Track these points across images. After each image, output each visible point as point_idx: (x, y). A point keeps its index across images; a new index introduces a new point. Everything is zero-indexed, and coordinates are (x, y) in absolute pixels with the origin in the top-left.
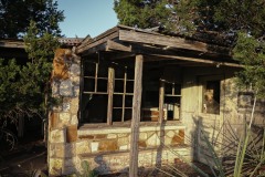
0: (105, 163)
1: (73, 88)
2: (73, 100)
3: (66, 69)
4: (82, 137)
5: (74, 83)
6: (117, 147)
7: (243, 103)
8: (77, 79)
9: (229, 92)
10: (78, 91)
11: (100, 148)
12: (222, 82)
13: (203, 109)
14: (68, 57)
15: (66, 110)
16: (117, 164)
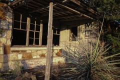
0: (26, 64)
1: (8, 25)
2: (8, 31)
3: (4, 14)
4: (13, 51)
5: (9, 22)
6: (32, 57)
7: (87, 35)
8: (11, 21)
9: (81, 31)
10: (11, 27)
11: (23, 57)
12: (78, 27)
13: (70, 39)
14: (5, 8)
15: (4, 36)
16: (33, 64)
